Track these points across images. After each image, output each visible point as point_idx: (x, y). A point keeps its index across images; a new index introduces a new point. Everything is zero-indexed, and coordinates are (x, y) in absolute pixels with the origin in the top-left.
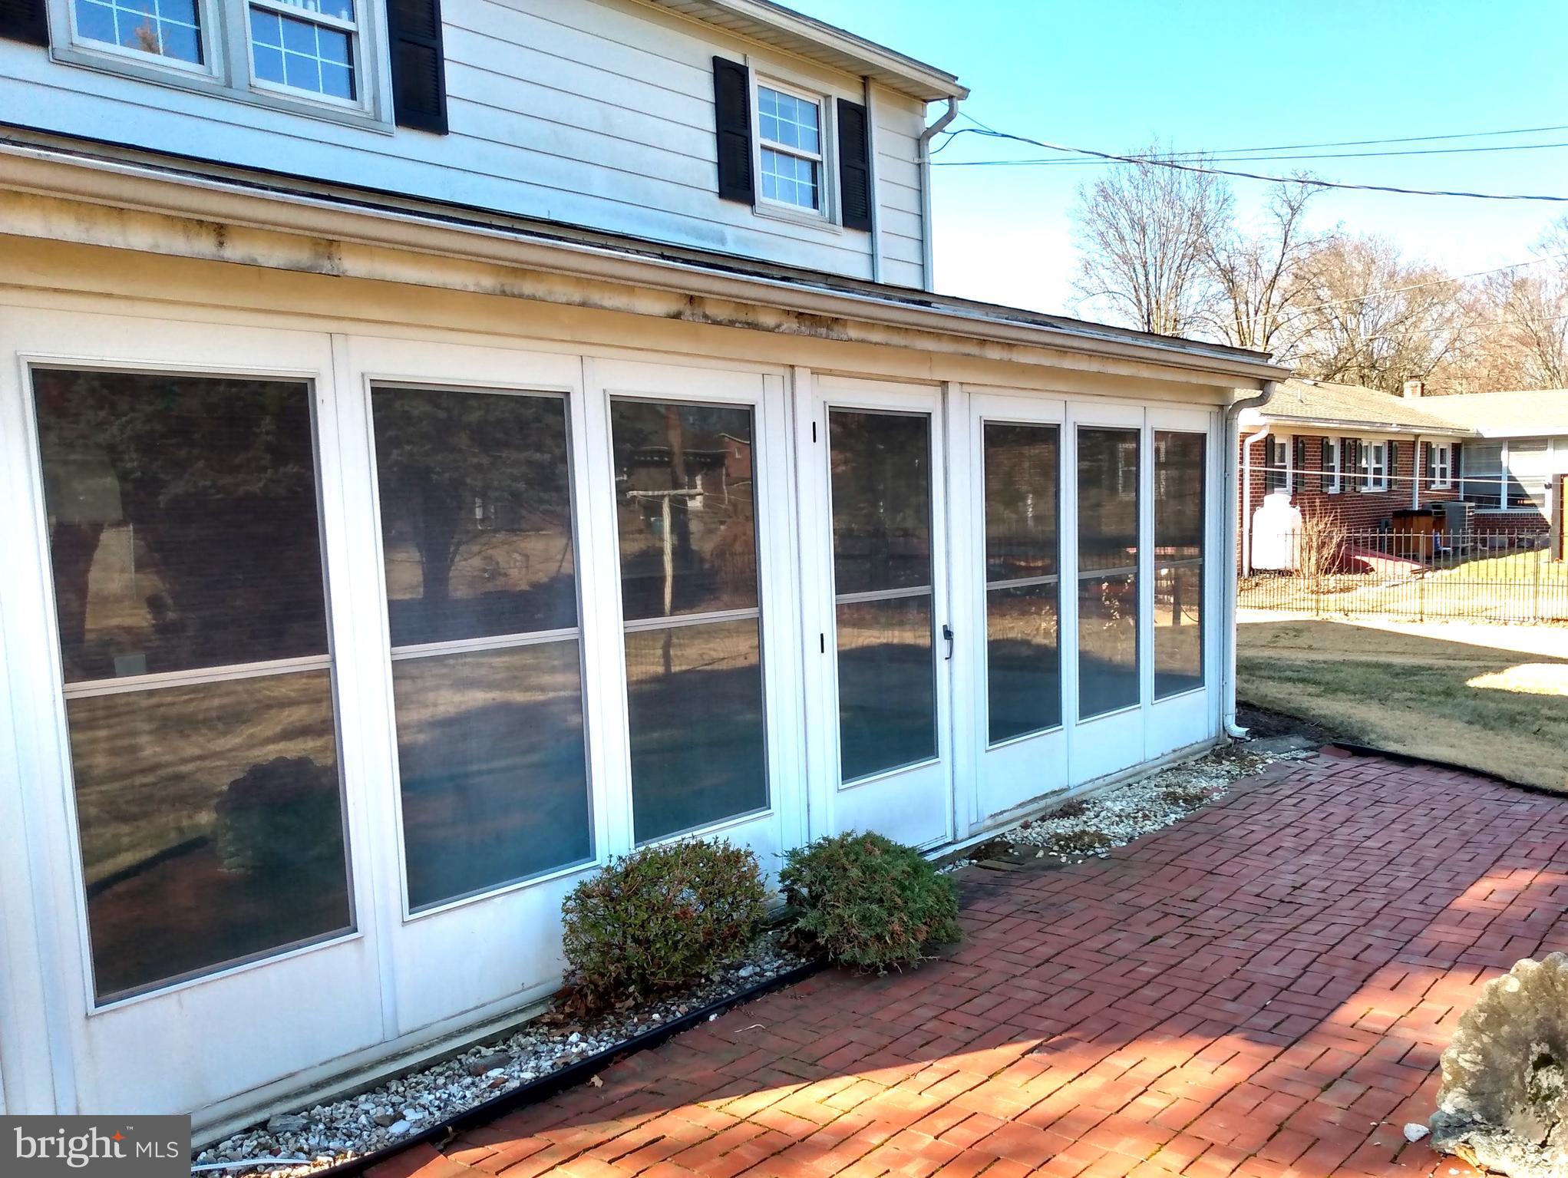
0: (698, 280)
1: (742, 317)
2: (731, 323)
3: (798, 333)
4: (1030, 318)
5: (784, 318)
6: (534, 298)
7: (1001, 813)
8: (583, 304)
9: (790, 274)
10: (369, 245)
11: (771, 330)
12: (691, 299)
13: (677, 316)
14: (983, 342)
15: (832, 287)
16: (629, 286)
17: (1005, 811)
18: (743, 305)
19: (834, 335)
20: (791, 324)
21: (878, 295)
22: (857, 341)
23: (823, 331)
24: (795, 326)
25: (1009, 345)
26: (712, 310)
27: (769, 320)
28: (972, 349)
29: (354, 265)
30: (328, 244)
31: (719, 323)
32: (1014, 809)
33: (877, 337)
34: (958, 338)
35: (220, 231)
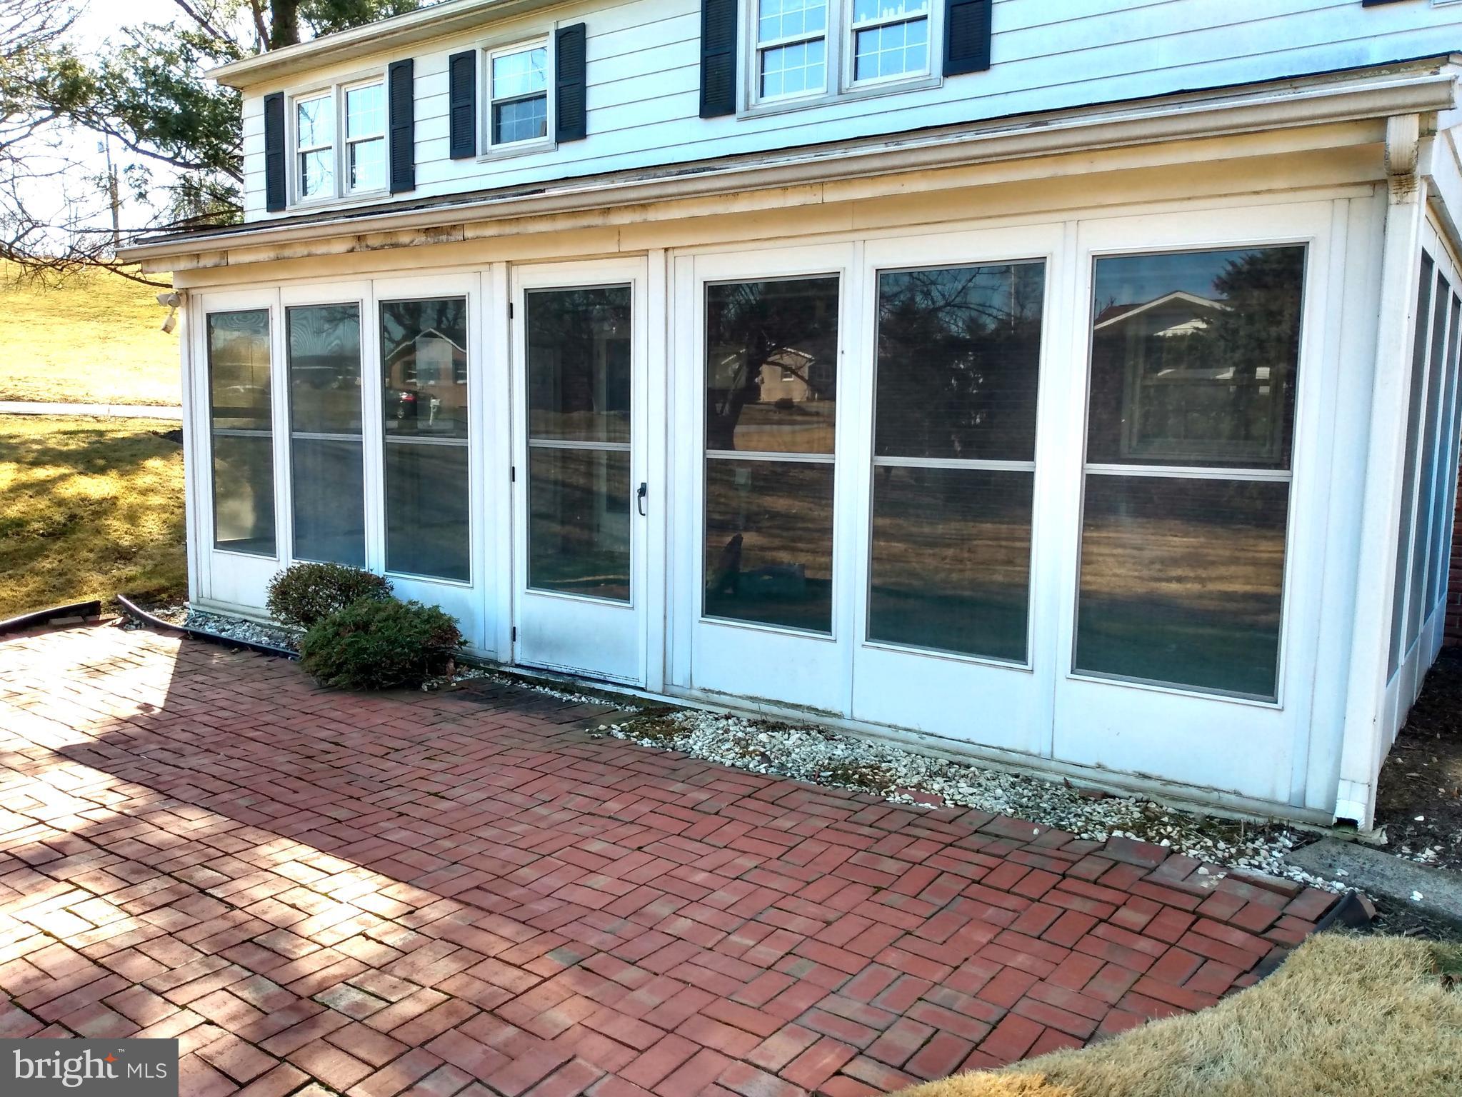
0: (361, 225)
1: (389, 241)
2: (382, 247)
3: (426, 244)
4: (675, 170)
5: (416, 235)
6: (289, 258)
7: (719, 693)
8: (309, 255)
9: (421, 204)
10: (238, 249)
11: (405, 246)
12: (359, 238)
13: (352, 250)
14: (606, 211)
15: (453, 202)
16: (327, 239)
17: (725, 694)
18: (390, 233)
19: (452, 238)
20: (421, 238)
21: (493, 198)
22: (473, 239)
23: (444, 237)
24: (423, 239)
25: (643, 205)
26: (372, 242)
27: (405, 239)
28: (597, 220)
29: (232, 260)
30: (224, 253)
31: (375, 249)
32: (740, 697)
33: (491, 231)
34: (575, 213)
35: (198, 256)
